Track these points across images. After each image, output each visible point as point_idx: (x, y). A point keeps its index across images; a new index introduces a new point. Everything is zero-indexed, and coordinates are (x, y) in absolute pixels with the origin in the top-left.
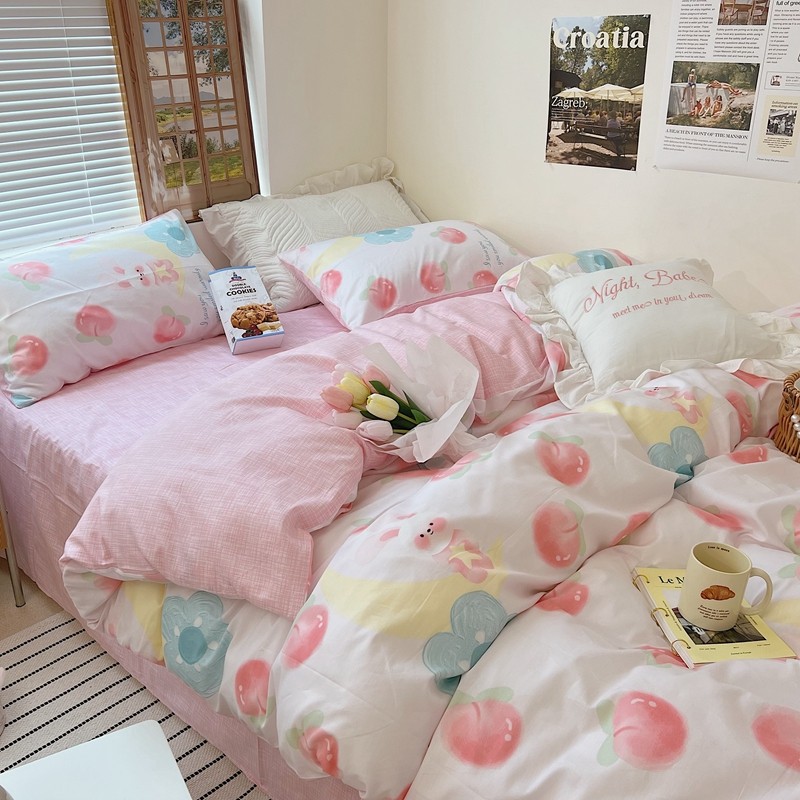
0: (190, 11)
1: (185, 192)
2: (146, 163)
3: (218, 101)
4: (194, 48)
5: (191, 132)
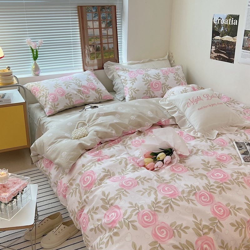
0: (101, 10)
1: (96, 61)
2: (85, 52)
3: (108, 35)
4: (102, 20)
5: (99, 44)
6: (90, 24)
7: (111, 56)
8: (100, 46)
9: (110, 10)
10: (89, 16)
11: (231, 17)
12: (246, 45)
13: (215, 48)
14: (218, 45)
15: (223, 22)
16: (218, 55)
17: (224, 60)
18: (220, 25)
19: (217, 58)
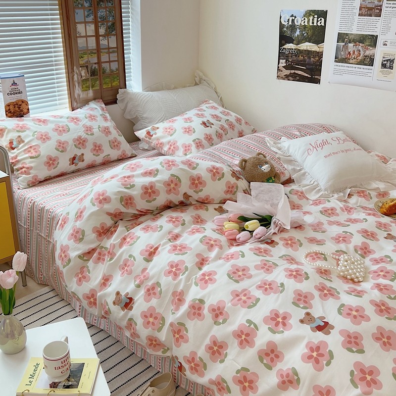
0: (98, 4)
1: (91, 93)
2: (73, 79)
3: (109, 48)
4: (99, 22)
5: (95, 64)
6: (80, 28)
7: (114, 84)
8: (96, 65)
9: (112, 4)
10: (79, 15)
11: (313, 14)
12: (341, 55)
13: (286, 62)
14: (291, 57)
15: (299, 21)
16: (291, 73)
17: (302, 79)
18: (293, 27)
19: (290, 78)
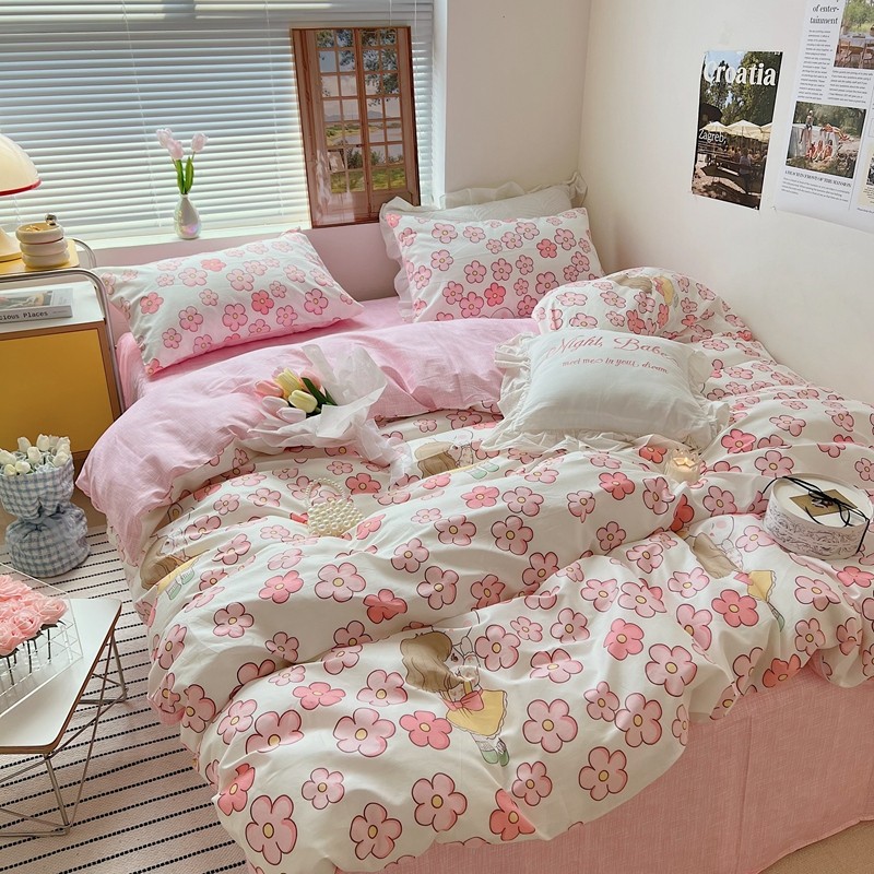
0: (364, 41)
1: (348, 198)
2: (314, 171)
3: (385, 119)
4: (367, 73)
5: (357, 146)
6: (329, 84)
7: (394, 184)
8: (360, 150)
9: (393, 42)
10: (328, 60)
11: (757, 61)
13: (707, 160)
14: (716, 149)
15: (732, 76)
16: (713, 183)
17: (732, 197)
18: (721, 88)
19: (712, 193)
